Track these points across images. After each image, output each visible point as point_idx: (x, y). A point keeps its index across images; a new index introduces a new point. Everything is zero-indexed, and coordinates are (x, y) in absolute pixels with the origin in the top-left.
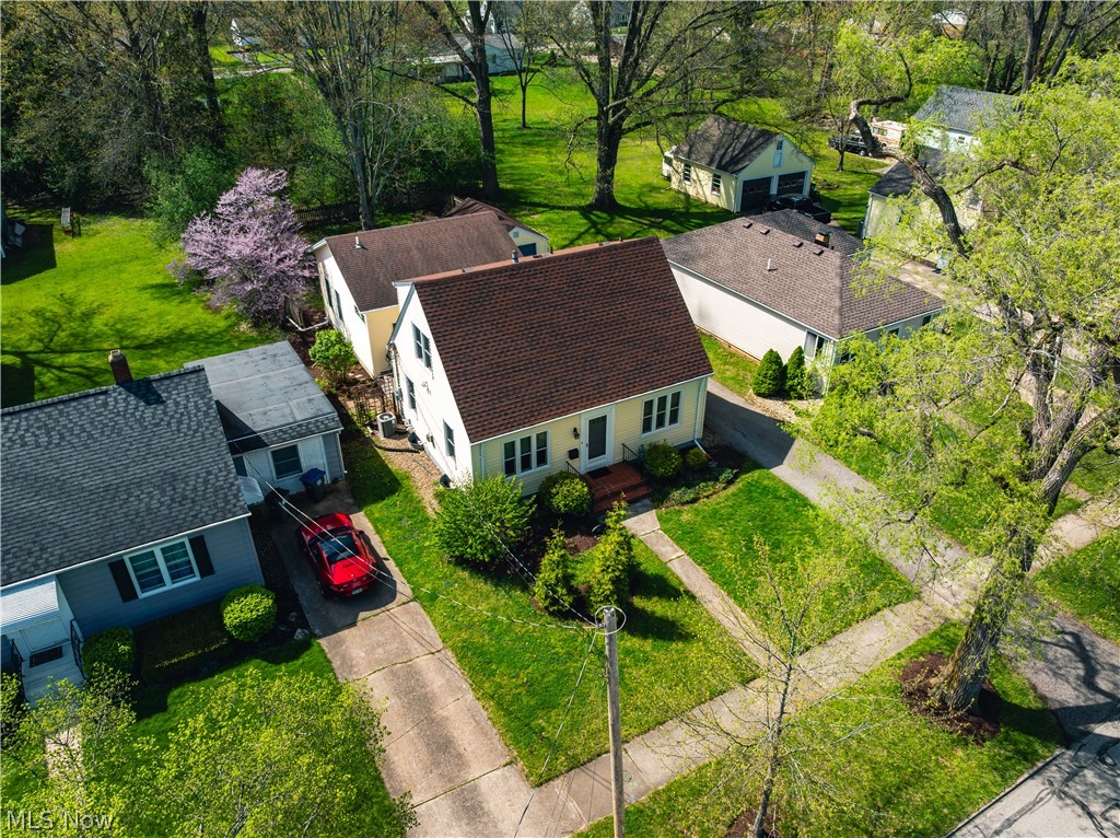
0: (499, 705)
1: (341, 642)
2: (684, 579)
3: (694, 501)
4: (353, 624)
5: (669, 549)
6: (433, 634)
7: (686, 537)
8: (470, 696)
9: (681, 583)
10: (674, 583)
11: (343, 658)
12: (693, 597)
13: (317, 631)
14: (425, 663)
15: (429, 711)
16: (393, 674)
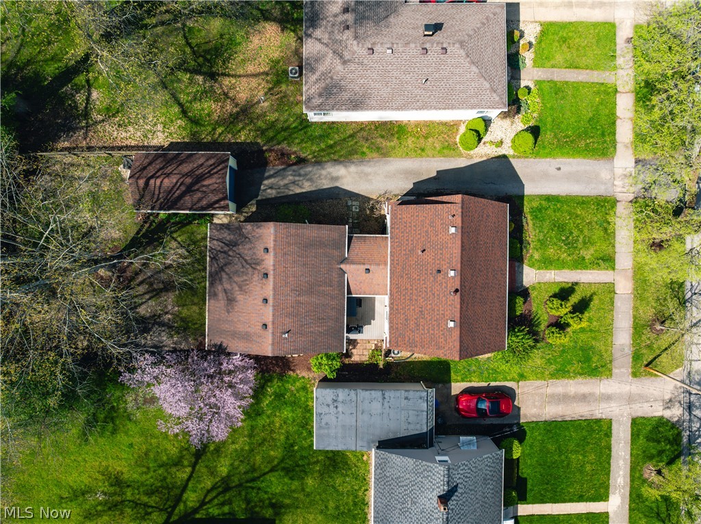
0: (581, 374)
1: (525, 416)
2: (566, 280)
3: (529, 245)
4: (519, 409)
5: (548, 275)
6: (539, 383)
7: (547, 263)
8: (571, 381)
9: (568, 283)
10: (567, 286)
11: (534, 417)
12: (577, 284)
13: (515, 422)
14: (549, 391)
15: (570, 397)
16: (549, 402)
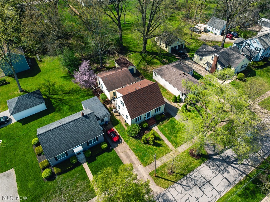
0: (139, 157)
1: (116, 149)
2: (162, 137)
3: (163, 124)
4: (117, 146)
5: (159, 132)
6: (128, 147)
7: (162, 130)
8: (135, 156)
9: (161, 138)
10: (160, 138)
11: (117, 151)
12: (163, 140)
13: (113, 147)
14: (128, 151)
15: (130, 158)
16: (124, 153)
